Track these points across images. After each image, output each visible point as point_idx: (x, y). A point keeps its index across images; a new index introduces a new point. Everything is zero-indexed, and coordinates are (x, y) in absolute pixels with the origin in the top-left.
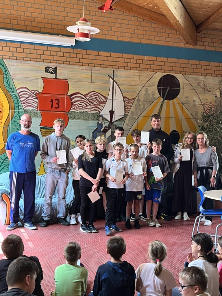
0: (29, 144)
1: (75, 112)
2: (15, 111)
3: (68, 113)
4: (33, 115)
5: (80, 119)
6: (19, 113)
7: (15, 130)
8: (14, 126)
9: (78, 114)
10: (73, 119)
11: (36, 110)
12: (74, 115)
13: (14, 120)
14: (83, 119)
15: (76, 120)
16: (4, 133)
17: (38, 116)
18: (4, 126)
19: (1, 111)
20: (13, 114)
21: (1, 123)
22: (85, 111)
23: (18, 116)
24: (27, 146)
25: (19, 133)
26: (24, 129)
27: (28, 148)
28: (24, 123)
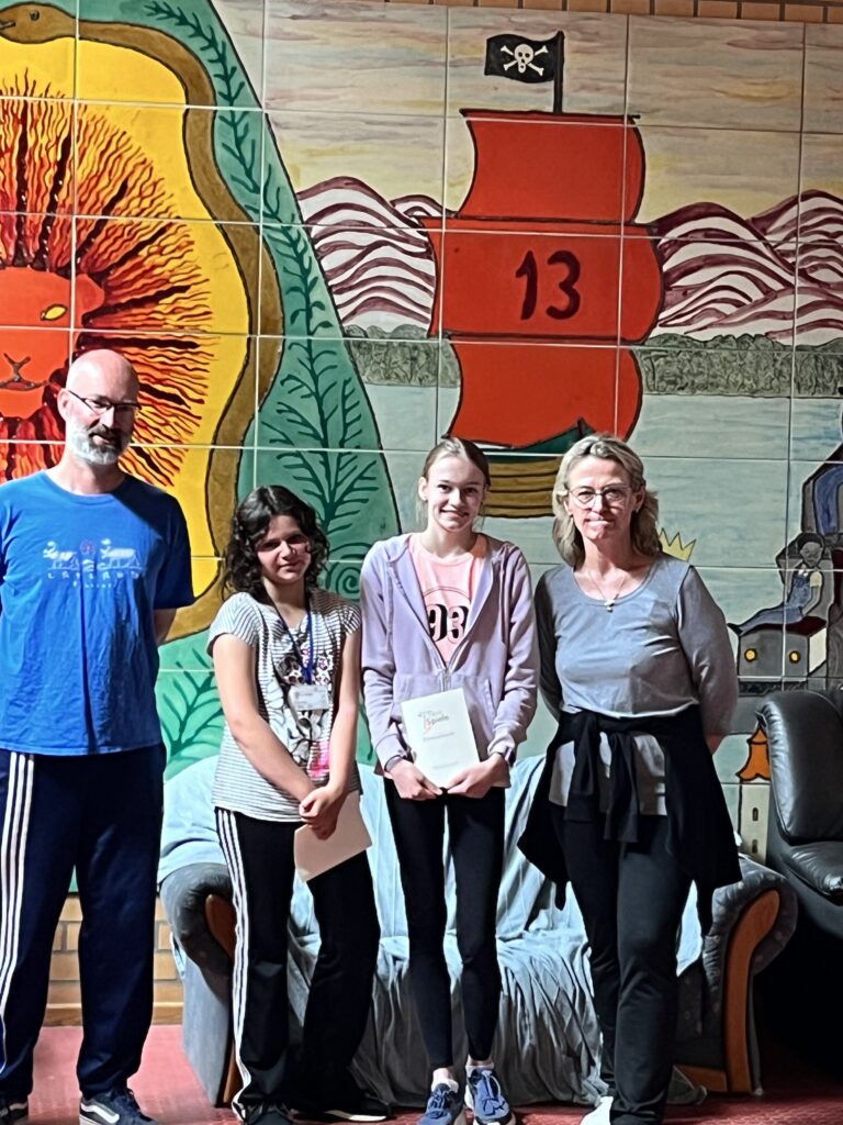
0: (107, 560)
1: (685, 341)
2: (290, 338)
3: (635, 348)
4: (406, 368)
5: (717, 386)
6: (310, 355)
7: (286, 467)
8: (281, 441)
9: (709, 351)
10: (672, 387)
11: (424, 330)
12: (679, 361)
13: (279, 403)
14: (741, 390)
15: (693, 393)
16: (214, 486)
17: (433, 375)
18: (214, 443)
19: (198, 342)
20: (272, 361)
21: (198, 425)
22: (753, 335)
23: (306, 377)
24: (95, 572)
25: (46, 479)
26: (83, 455)
27: (104, 586)
28: (88, 413)
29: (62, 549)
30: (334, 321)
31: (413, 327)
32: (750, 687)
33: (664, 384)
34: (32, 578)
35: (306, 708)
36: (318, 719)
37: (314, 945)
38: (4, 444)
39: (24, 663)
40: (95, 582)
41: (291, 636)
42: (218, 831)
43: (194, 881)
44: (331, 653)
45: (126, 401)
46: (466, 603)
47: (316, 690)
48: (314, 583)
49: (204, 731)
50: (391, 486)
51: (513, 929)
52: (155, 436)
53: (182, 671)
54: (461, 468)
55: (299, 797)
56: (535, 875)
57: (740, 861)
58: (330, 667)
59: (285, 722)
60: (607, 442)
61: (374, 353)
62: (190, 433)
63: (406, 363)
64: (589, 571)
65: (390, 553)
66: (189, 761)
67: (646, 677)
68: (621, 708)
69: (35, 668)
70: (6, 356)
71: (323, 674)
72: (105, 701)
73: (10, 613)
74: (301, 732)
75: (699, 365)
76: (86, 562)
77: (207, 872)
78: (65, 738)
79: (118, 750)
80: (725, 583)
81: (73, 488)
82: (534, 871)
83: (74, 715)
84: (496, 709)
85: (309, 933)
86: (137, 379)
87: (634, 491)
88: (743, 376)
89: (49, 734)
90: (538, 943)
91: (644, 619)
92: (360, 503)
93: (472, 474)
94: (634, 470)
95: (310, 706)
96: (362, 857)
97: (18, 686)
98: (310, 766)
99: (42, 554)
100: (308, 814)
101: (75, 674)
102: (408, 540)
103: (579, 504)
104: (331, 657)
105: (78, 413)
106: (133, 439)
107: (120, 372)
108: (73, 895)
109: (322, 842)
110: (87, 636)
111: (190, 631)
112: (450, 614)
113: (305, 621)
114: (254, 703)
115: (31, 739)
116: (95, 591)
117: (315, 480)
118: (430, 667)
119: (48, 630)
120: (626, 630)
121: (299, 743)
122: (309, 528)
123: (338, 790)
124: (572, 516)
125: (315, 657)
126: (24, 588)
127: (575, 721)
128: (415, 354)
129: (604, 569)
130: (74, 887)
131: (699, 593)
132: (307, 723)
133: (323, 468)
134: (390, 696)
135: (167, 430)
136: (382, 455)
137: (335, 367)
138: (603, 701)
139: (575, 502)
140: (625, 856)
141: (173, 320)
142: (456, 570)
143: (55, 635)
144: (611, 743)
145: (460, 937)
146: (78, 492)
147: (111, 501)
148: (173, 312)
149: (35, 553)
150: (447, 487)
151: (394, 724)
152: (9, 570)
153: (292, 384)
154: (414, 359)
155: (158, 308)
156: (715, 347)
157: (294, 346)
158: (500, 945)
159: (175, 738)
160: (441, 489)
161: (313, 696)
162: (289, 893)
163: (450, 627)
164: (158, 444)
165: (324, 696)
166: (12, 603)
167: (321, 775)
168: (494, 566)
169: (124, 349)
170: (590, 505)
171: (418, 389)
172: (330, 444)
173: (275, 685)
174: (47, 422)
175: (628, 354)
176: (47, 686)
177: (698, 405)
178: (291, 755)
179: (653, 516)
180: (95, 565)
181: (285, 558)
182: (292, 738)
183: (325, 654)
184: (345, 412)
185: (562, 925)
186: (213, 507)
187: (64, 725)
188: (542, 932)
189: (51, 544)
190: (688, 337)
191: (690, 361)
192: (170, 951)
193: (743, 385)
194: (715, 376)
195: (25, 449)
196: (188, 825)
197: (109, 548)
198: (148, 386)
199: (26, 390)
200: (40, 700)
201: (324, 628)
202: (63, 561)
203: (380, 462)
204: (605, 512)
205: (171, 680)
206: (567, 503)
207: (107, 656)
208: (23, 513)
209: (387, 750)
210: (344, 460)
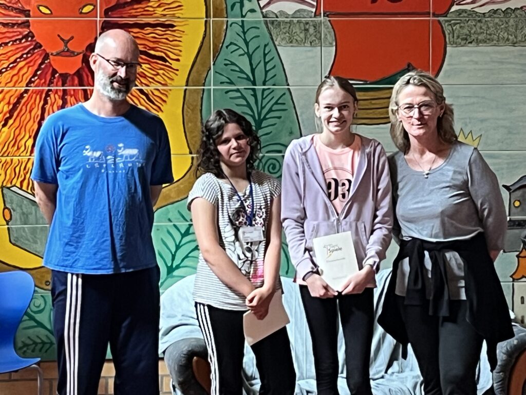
1: (472, 13)
2: (231, 20)
3: (441, 19)
4: (302, 35)
5: (493, 41)
6: (243, 29)
7: (231, 98)
8: (227, 83)
9: (486, 19)
10: (465, 42)
11: (312, 12)
12: (468, 26)
13: (225, 60)
14: (507, 42)
15: (478, 45)
16: (187, 112)
17: (318, 39)
18: (187, 85)
19: (175, 24)
20: (220, 34)
21: (177, 75)
22: (513, 8)
23: (241, 43)
24: (115, 164)
25: (83, 108)
26: (106, 93)
27: (120, 172)
28: (110, 68)
29: (95, 150)
30: (258, 9)
31: (304, 10)
32: (517, 223)
33: (459, 40)
34: (77, 168)
35: (249, 241)
36: (256, 248)
37: (257, 385)
38: (60, 90)
39: (74, 219)
40: (115, 169)
41: (239, 197)
42: (198, 319)
43: (185, 348)
44: (264, 208)
45: (133, 62)
46: (350, 177)
47: (255, 229)
48: (252, 167)
49: (186, 260)
50: (295, 107)
51: (378, 373)
52: (150, 82)
53: (172, 224)
54: (337, 94)
55: (245, 295)
56: (390, 340)
57: (513, 327)
58: (264, 217)
59: (235, 250)
60: (420, 76)
61: (282, 27)
62: (172, 80)
63: (301, 33)
64: (413, 155)
65: (302, 147)
66: (179, 278)
67: (449, 217)
68: (436, 237)
69: (80, 223)
70: (59, 36)
71: (260, 220)
72: (123, 241)
73: (64, 189)
74: (245, 256)
75: (481, 28)
76: (109, 157)
77: (193, 343)
78: (100, 264)
79: (131, 270)
80: (500, 161)
81: (99, 113)
82: (389, 337)
83: (105, 250)
84: (368, 240)
85: (255, 379)
86: (138, 48)
87: (438, 104)
88: (508, 34)
89: (90, 262)
90: (393, 381)
91: (446, 182)
92: (276, 119)
93: (344, 97)
94: (437, 92)
95: (252, 239)
96: (284, 331)
97: (71, 233)
98: (252, 277)
99: (83, 153)
100: (251, 305)
101: (104, 225)
102: (312, 139)
103: (404, 114)
104: (264, 210)
105: (104, 68)
106: (137, 83)
107: (130, 44)
108: (109, 361)
109: (260, 321)
110: (111, 203)
111: (176, 200)
112: (340, 184)
113: (249, 187)
114: (216, 239)
115: (79, 265)
116: (115, 175)
117: (249, 105)
118: (329, 218)
119: (87, 199)
120: (436, 188)
121: (244, 262)
122: (248, 131)
123: (269, 290)
124: (401, 121)
125: (255, 210)
126: (72, 174)
127: (409, 244)
128: (307, 27)
129: (422, 153)
130: (109, 355)
131: (481, 164)
132: (249, 250)
133: (253, 98)
134: (303, 235)
135: (158, 78)
136: (289, 89)
137: (259, 36)
138: (425, 233)
139: (403, 113)
140: (442, 325)
141: (159, 11)
142: (343, 157)
143: (91, 202)
144: (431, 257)
145: (347, 378)
146: (102, 116)
147: (123, 121)
148: (159, 6)
149: (78, 152)
150: (330, 107)
151: (307, 252)
152: (62, 164)
153: (233, 47)
154: (307, 30)
155: (150, 4)
156: (490, 16)
157: (233, 25)
158: (372, 383)
159: (169, 265)
160: (327, 109)
161: (254, 233)
162: (242, 355)
163: (340, 192)
164: (152, 87)
165: (260, 233)
166: (65, 184)
167: (259, 281)
168: (368, 154)
169: (130, 30)
170: (411, 114)
171: (310, 48)
172: (257, 84)
173: (229, 227)
174: (85, 76)
175: (437, 22)
176: (87, 233)
177: (481, 52)
178: (240, 269)
179: (450, 119)
180: (115, 159)
181: (234, 149)
182: (240, 259)
183: (260, 209)
184: (266, 64)
185: (407, 370)
186: (188, 124)
187: (98, 256)
188: (395, 374)
189: (87, 147)
190: (473, 11)
191: (475, 26)
192: (171, 393)
193: (508, 40)
194: (490, 35)
195: (72, 93)
196: (180, 317)
197: (122, 149)
198: (145, 52)
199: (72, 56)
200: (84, 242)
201: (260, 192)
202: (95, 157)
203: (288, 93)
204: (421, 118)
205: (166, 230)
206: (398, 114)
207: (123, 214)
208: (70, 129)
209: (303, 268)
210: (266, 93)
